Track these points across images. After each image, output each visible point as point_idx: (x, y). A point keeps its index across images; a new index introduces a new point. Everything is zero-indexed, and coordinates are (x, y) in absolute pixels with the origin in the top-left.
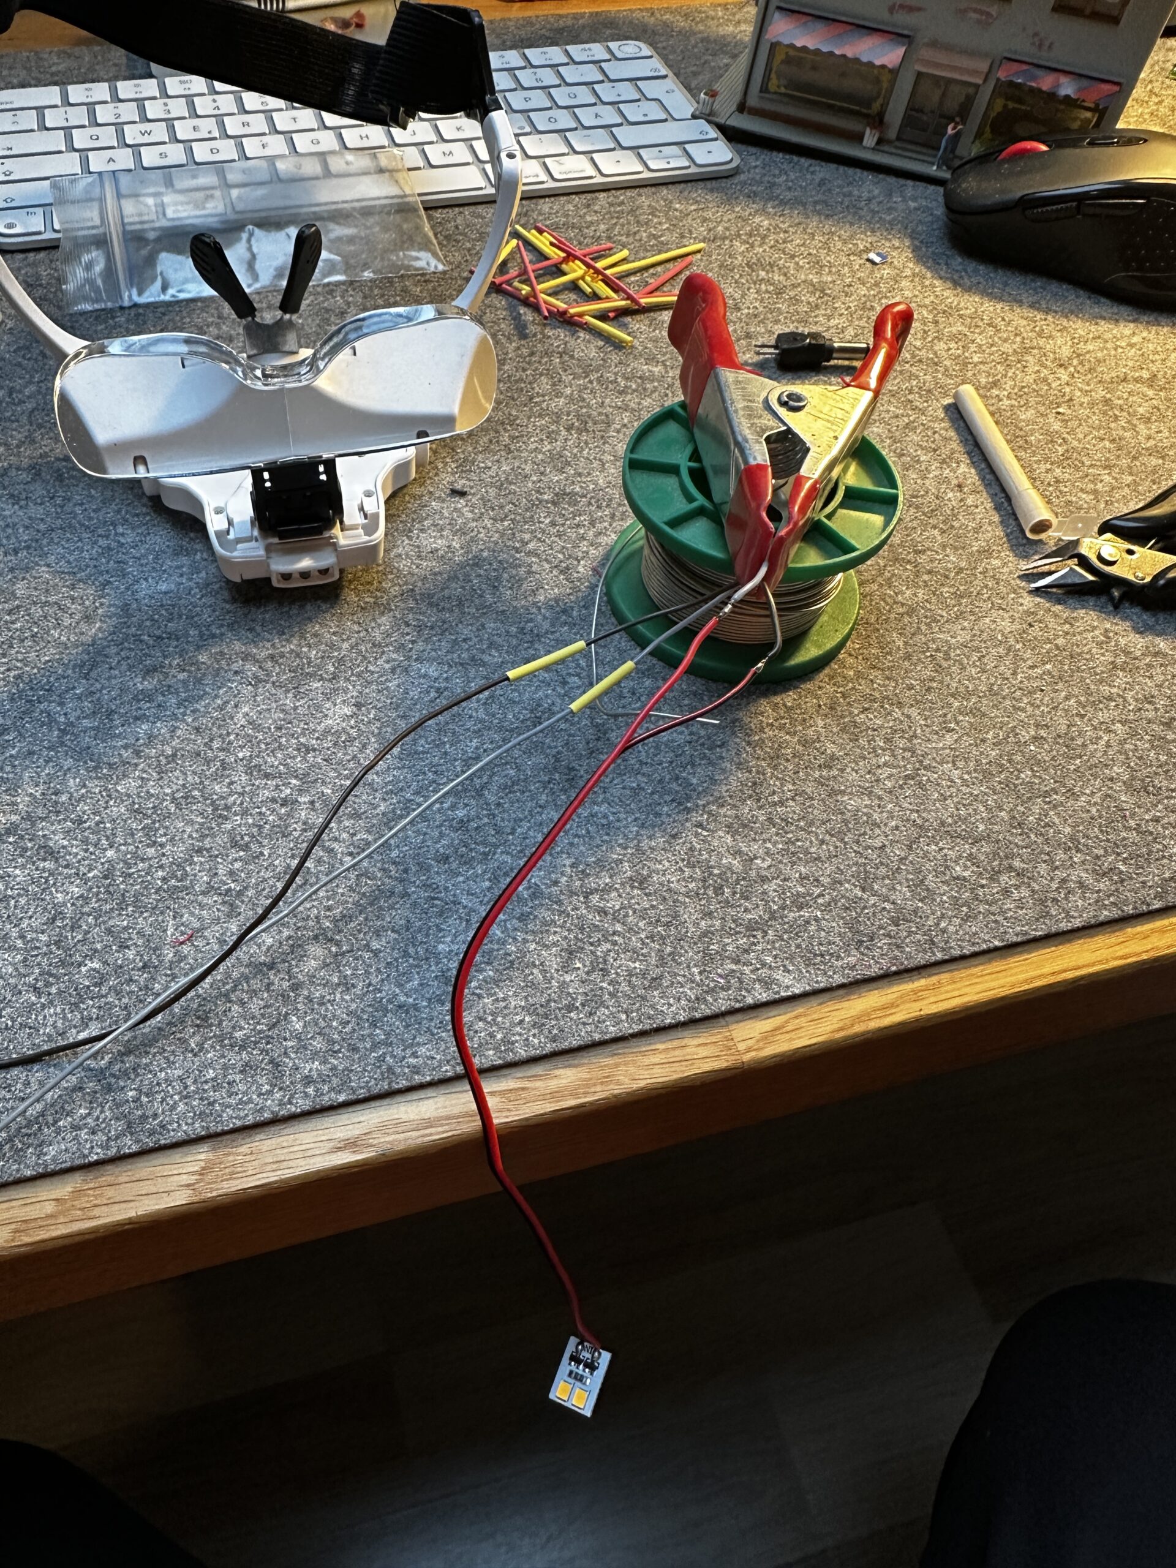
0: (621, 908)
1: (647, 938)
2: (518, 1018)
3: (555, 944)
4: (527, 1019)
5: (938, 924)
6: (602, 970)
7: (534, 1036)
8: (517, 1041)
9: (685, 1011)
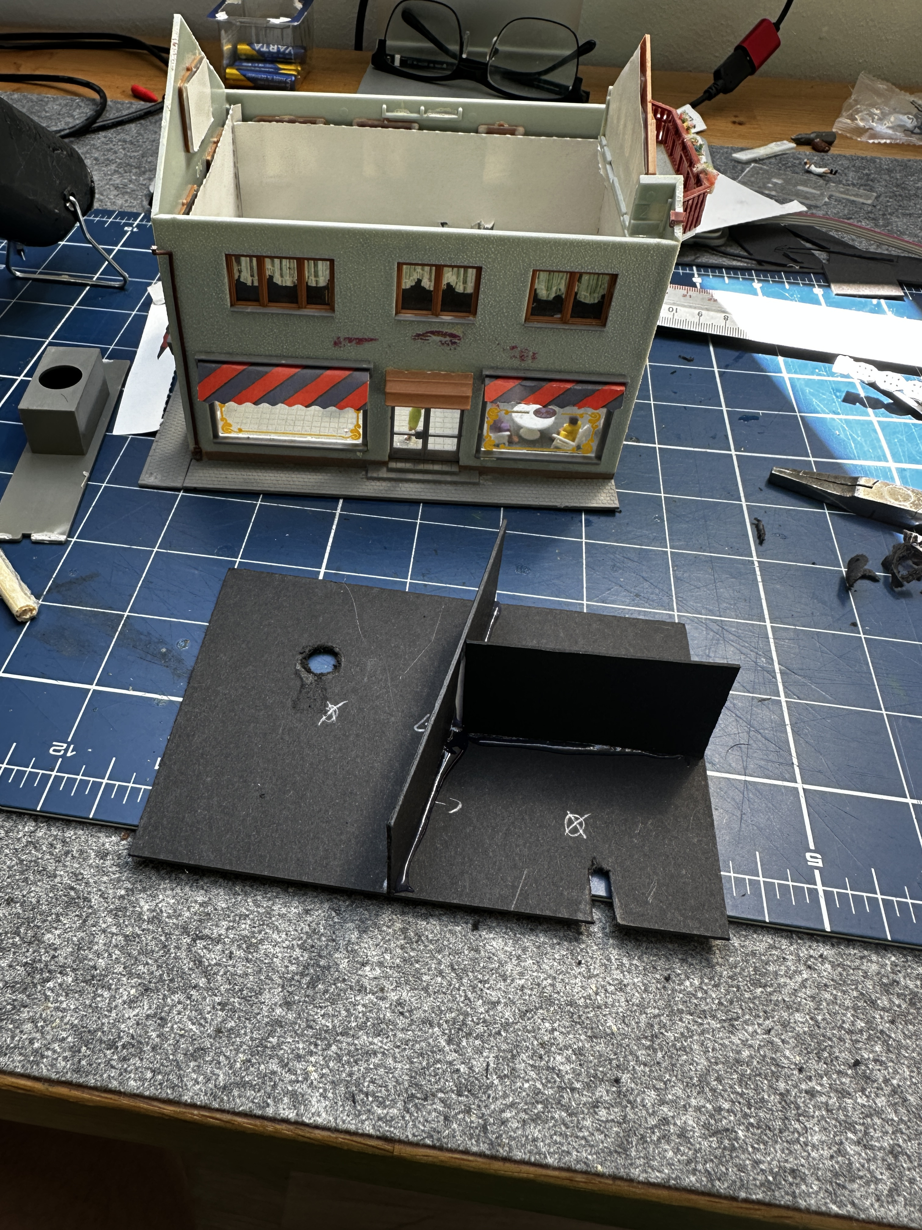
0: (216, 964)
1: (219, 1004)
3: (139, 976)
5: (503, 1111)
6: (161, 1019)
9: (206, 1094)
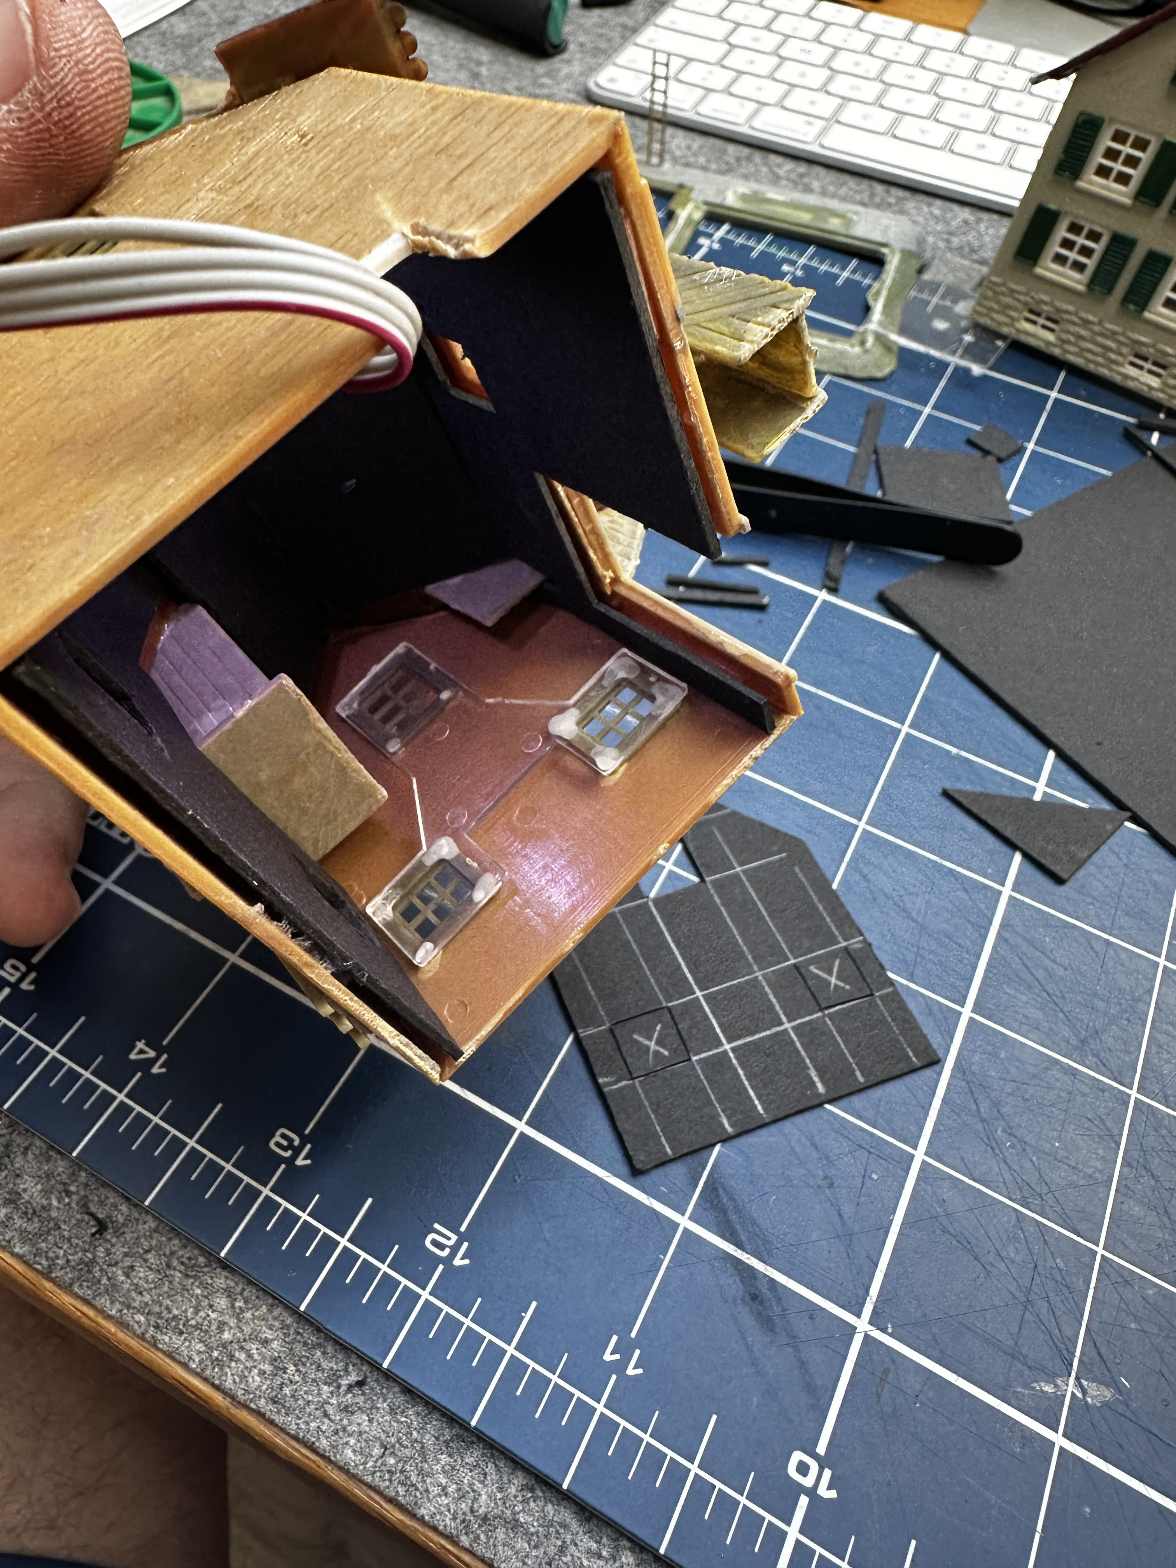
2: (268, 1334)
4: (275, 1345)
7: (262, 1373)
8: (238, 1361)
